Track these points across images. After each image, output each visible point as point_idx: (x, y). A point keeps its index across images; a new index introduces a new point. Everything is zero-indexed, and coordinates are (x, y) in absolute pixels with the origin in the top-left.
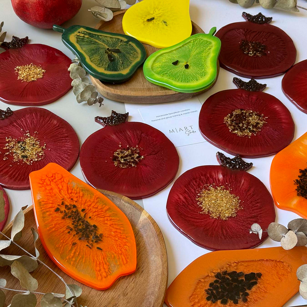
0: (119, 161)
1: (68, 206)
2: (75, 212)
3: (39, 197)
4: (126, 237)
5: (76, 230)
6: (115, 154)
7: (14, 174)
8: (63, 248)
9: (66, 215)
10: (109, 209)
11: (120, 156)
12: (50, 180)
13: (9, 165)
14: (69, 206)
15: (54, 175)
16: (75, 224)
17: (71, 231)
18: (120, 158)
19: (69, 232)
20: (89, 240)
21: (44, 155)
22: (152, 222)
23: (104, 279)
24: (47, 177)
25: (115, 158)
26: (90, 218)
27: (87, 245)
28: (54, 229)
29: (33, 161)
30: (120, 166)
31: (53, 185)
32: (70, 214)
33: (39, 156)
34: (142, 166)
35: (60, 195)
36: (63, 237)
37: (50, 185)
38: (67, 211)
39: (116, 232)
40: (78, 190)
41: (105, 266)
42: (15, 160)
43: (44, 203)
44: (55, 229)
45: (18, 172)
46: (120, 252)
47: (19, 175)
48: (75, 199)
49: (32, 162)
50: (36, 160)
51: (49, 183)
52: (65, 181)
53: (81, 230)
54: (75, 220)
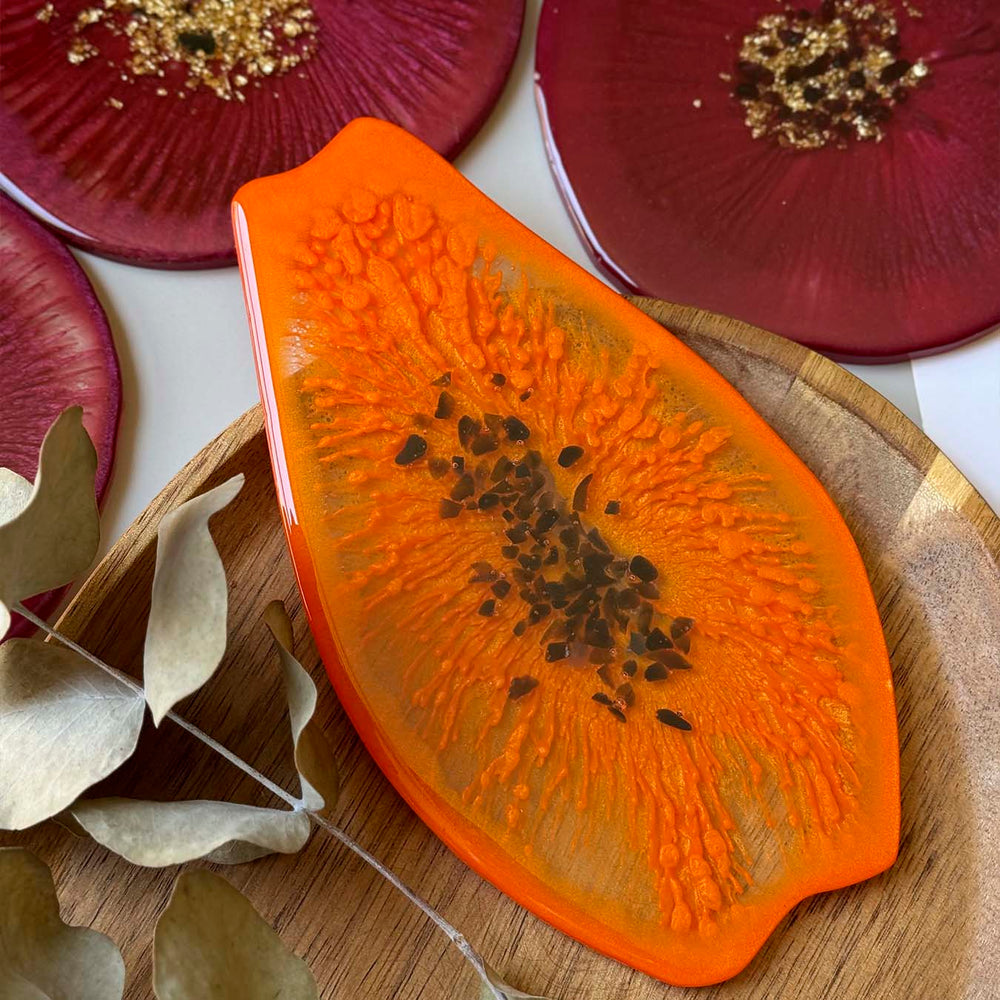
0: (776, 99)
1: (477, 426)
2: (522, 470)
3: (297, 358)
4: (833, 640)
5: (533, 592)
6: (751, 50)
7: (138, 159)
8: (458, 710)
9: (466, 488)
10: (726, 447)
11: (779, 65)
12: (364, 243)
13: (107, 96)
14: (485, 429)
15: (384, 209)
16: (526, 549)
17: (501, 595)
18: (782, 77)
19: (487, 609)
20: (612, 660)
21: (317, 34)
22: (991, 541)
23: (706, 927)
24: (344, 220)
25: (753, 80)
26: (613, 508)
27: (600, 699)
28: (394, 585)
29: (251, 78)
30: (781, 139)
31: (381, 279)
32: (489, 486)
33: (281, 38)
34: (917, 137)
35: (425, 347)
36: (451, 634)
37: (363, 275)
38: (473, 461)
39: (772, 605)
40: (531, 311)
41: (712, 841)
42: (142, 65)
43: (331, 401)
44: (405, 583)
45: (166, 151)
46: (798, 745)
47: (167, 168)
48: (519, 380)
49: (242, 80)
50: (268, 68)
51: (354, 265)
52: (453, 246)
53: (557, 594)
54: (524, 527)
